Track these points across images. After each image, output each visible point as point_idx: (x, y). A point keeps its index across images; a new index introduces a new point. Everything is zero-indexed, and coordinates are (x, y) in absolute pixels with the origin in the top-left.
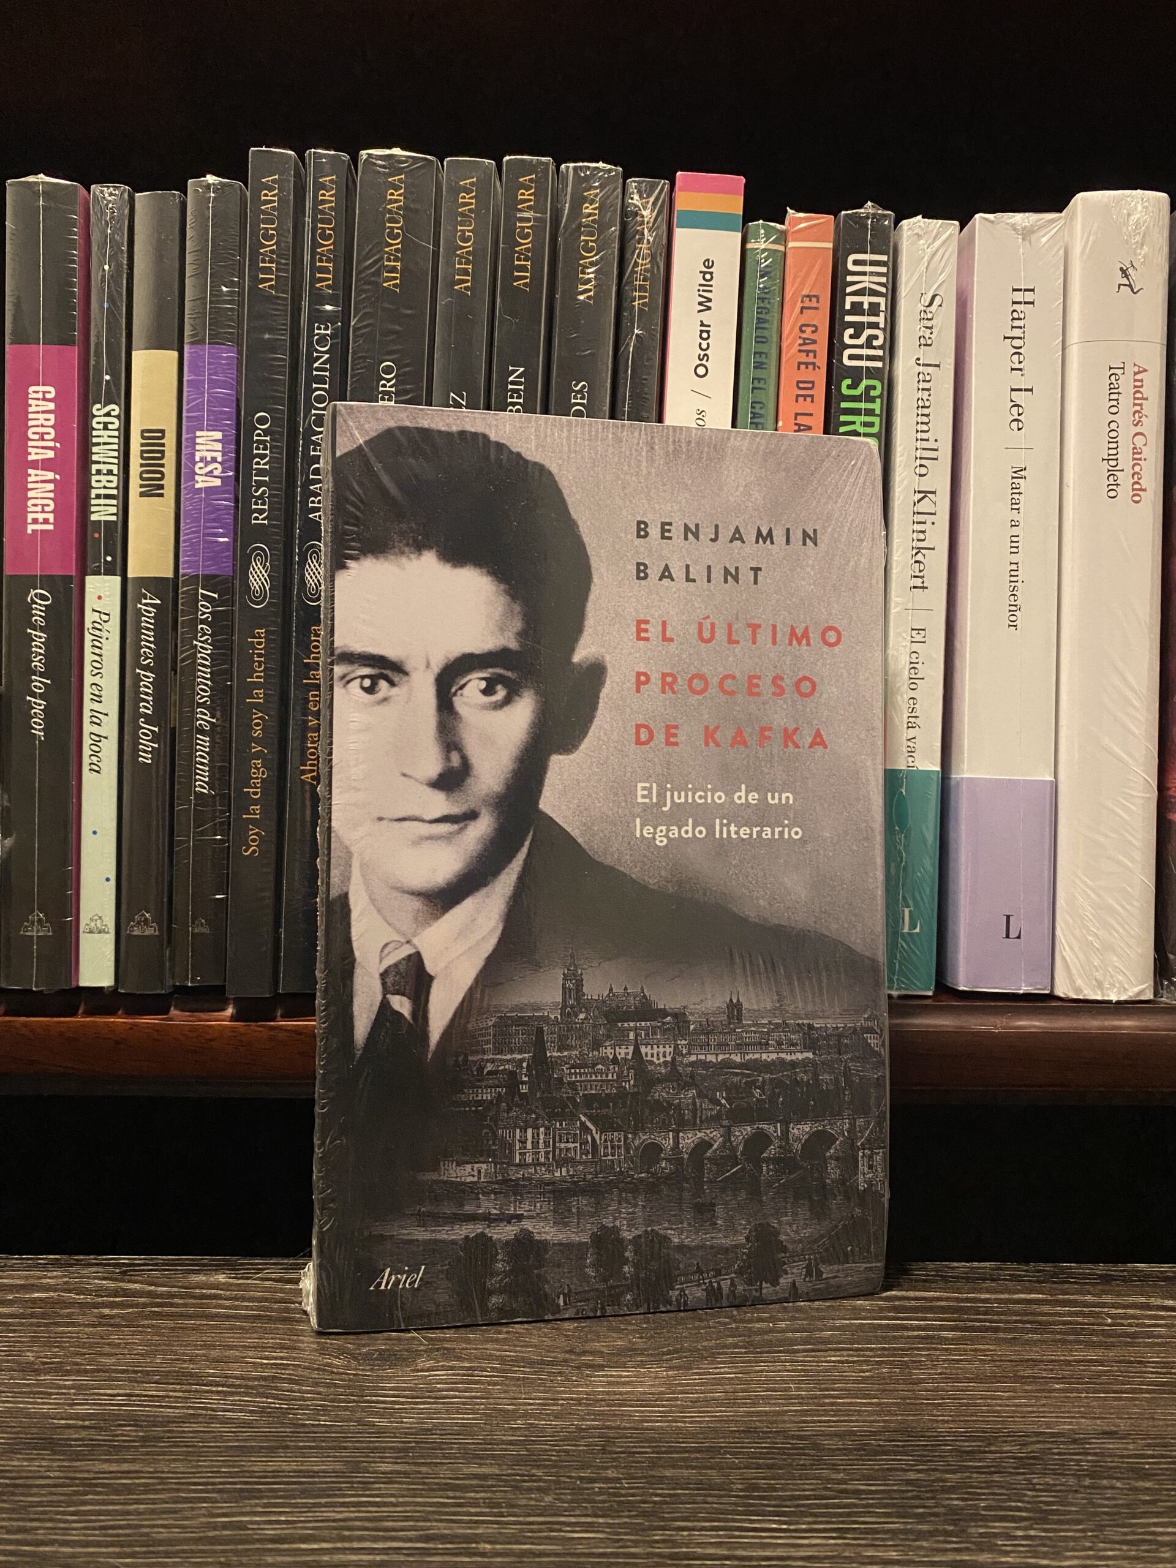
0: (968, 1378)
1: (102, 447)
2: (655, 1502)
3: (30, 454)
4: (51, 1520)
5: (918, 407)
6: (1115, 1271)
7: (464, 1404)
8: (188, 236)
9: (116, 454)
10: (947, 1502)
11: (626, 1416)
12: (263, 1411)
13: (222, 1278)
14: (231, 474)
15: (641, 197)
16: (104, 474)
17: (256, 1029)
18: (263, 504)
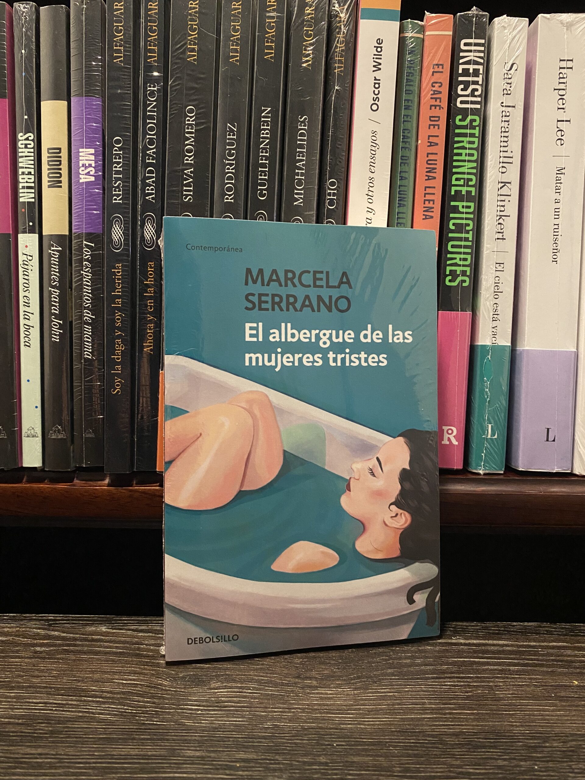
1: (24, 158)
5: (502, 132)
9: (32, 162)
11: (330, 720)
13: (104, 629)
14: (100, 173)
15: (340, 6)
16: (26, 174)
17: (123, 490)
18: (119, 191)
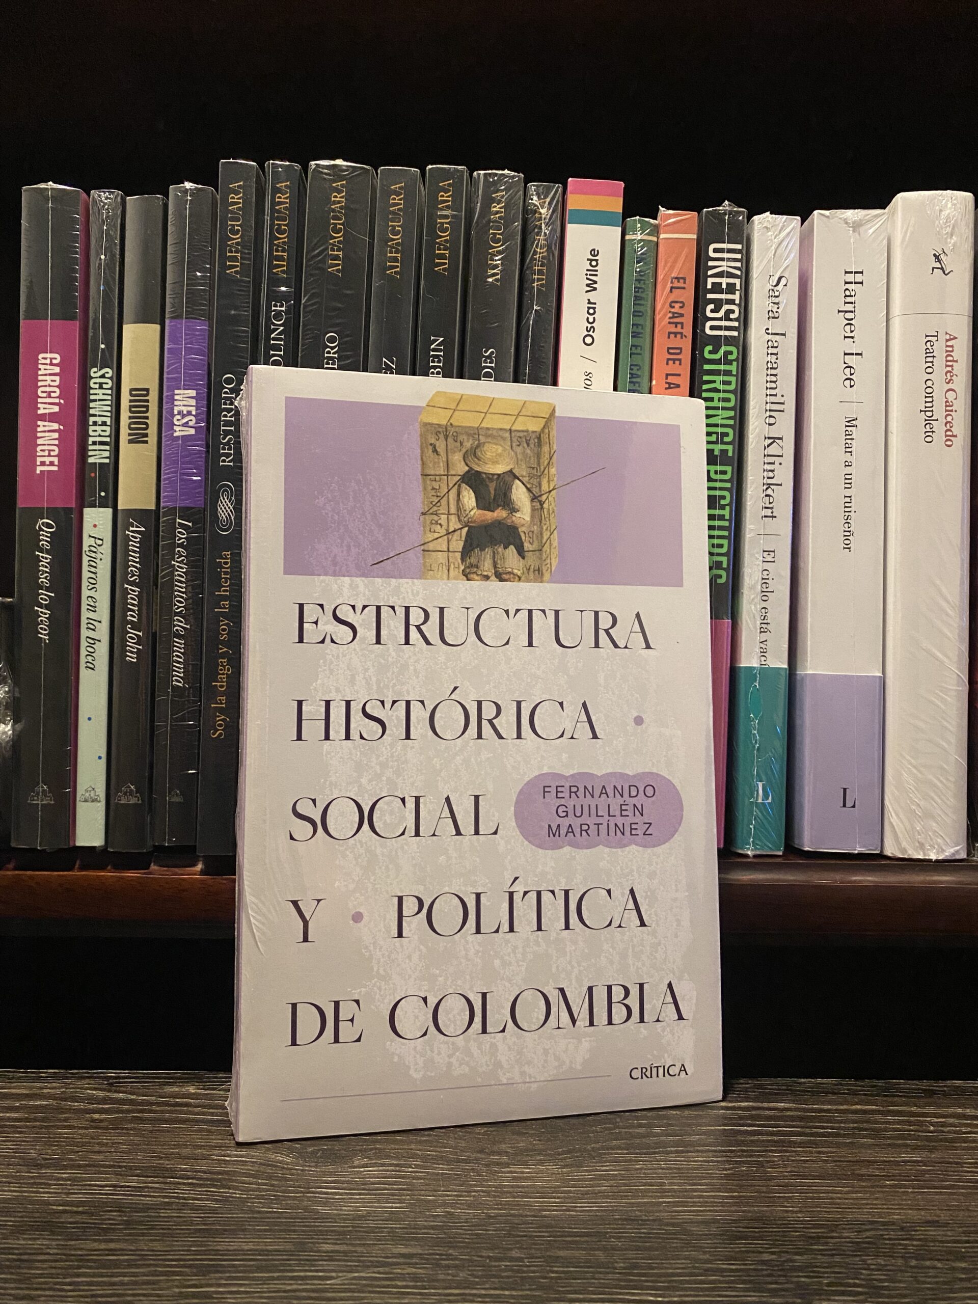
0: (814, 1176)
1: (98, 403)
2: (552, 1278)
3: (39, 409)
4: (50, 1289)
5: (767, 369)
6: (937, 1086)
7: (393, 1195)
8: (169, 232)
9: (109, 408)
10: (796, 1279)
11: (527, 1205)
12: (225, 1200)
13: (192, 1090)
14: (203, 425)
15: (539, 198)
16: (100, 425)
17: (223, 881)
18: (230, 449)
